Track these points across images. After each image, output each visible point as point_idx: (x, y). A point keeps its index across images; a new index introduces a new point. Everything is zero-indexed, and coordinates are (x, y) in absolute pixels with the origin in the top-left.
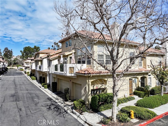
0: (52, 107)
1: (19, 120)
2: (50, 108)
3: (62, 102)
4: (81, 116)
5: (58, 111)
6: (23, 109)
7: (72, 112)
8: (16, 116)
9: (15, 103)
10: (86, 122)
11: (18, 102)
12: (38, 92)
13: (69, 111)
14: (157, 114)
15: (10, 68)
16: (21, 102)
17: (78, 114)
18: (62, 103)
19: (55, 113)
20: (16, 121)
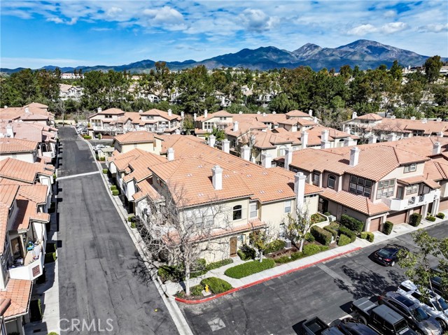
0: (139, 270)
1: (107, 288)
2: (135, 271)
3: (150, 261)
4: (163, 286)
5: (143, 277)
6: (109, 272)
7: (157, 279)
8: (103, 282)
9: (97, 261)
10: (165, 293)
11: (101, 260)
12: (123, 237)
13: (153, 278)
14: (233, 286)
15: (60, 123)
16: (104, 259)
17: (161, 283)
18: (150, 263)
19: (140, 279)
20: (104, 288)
